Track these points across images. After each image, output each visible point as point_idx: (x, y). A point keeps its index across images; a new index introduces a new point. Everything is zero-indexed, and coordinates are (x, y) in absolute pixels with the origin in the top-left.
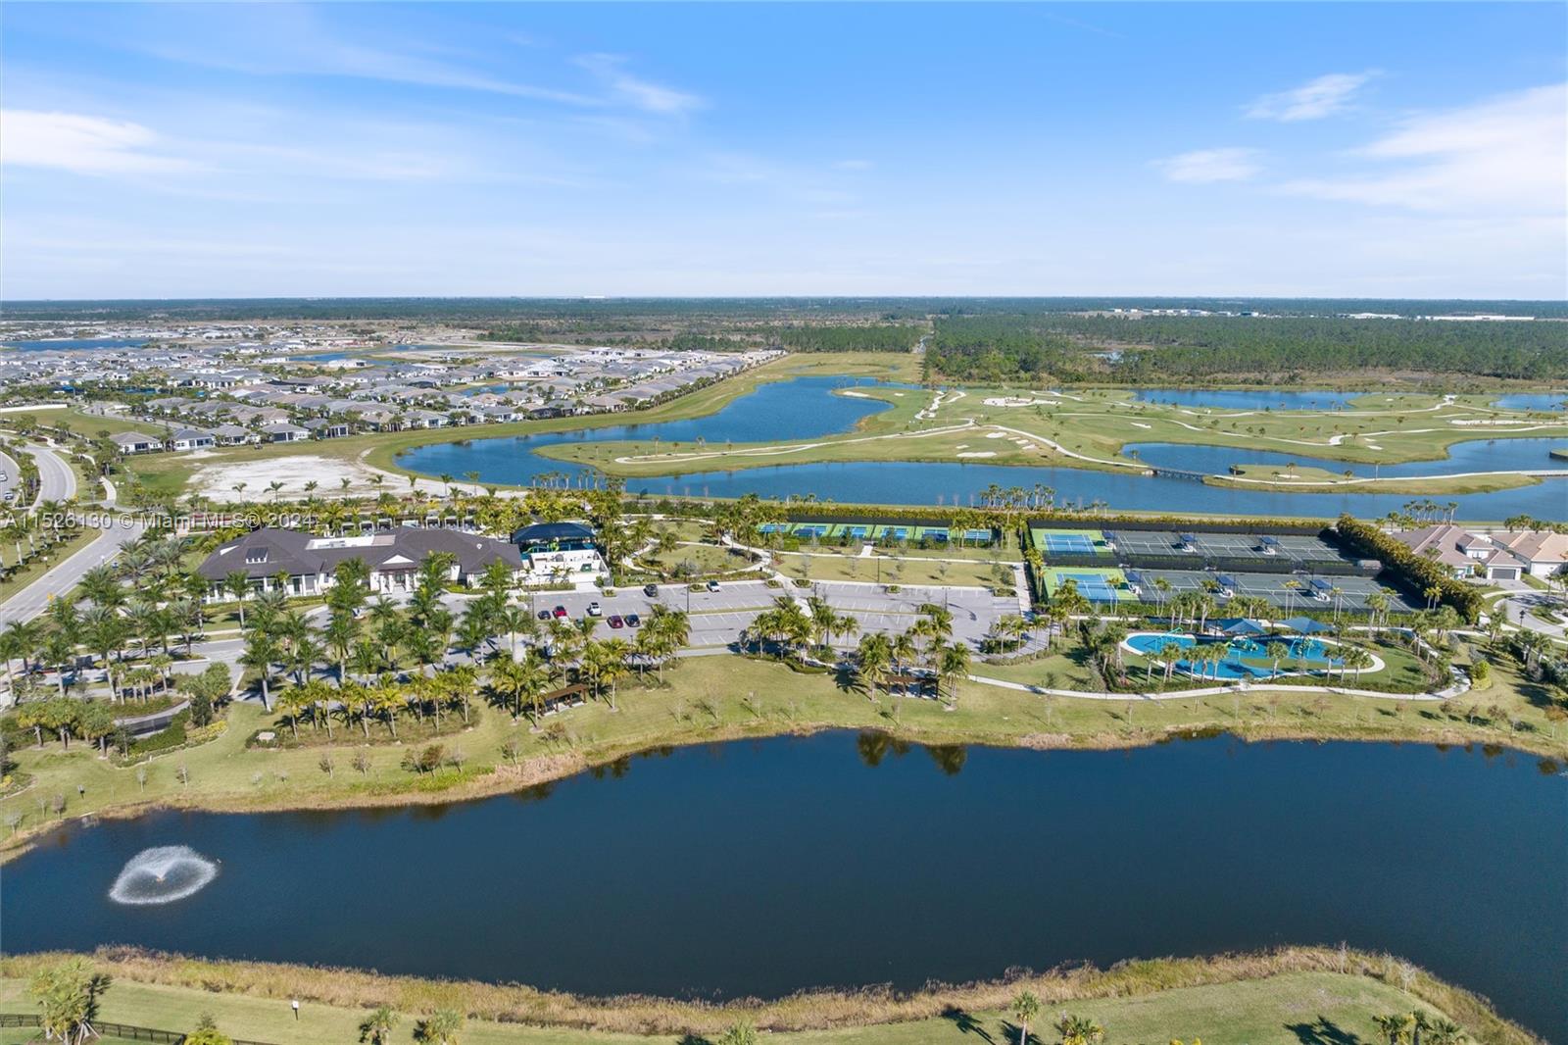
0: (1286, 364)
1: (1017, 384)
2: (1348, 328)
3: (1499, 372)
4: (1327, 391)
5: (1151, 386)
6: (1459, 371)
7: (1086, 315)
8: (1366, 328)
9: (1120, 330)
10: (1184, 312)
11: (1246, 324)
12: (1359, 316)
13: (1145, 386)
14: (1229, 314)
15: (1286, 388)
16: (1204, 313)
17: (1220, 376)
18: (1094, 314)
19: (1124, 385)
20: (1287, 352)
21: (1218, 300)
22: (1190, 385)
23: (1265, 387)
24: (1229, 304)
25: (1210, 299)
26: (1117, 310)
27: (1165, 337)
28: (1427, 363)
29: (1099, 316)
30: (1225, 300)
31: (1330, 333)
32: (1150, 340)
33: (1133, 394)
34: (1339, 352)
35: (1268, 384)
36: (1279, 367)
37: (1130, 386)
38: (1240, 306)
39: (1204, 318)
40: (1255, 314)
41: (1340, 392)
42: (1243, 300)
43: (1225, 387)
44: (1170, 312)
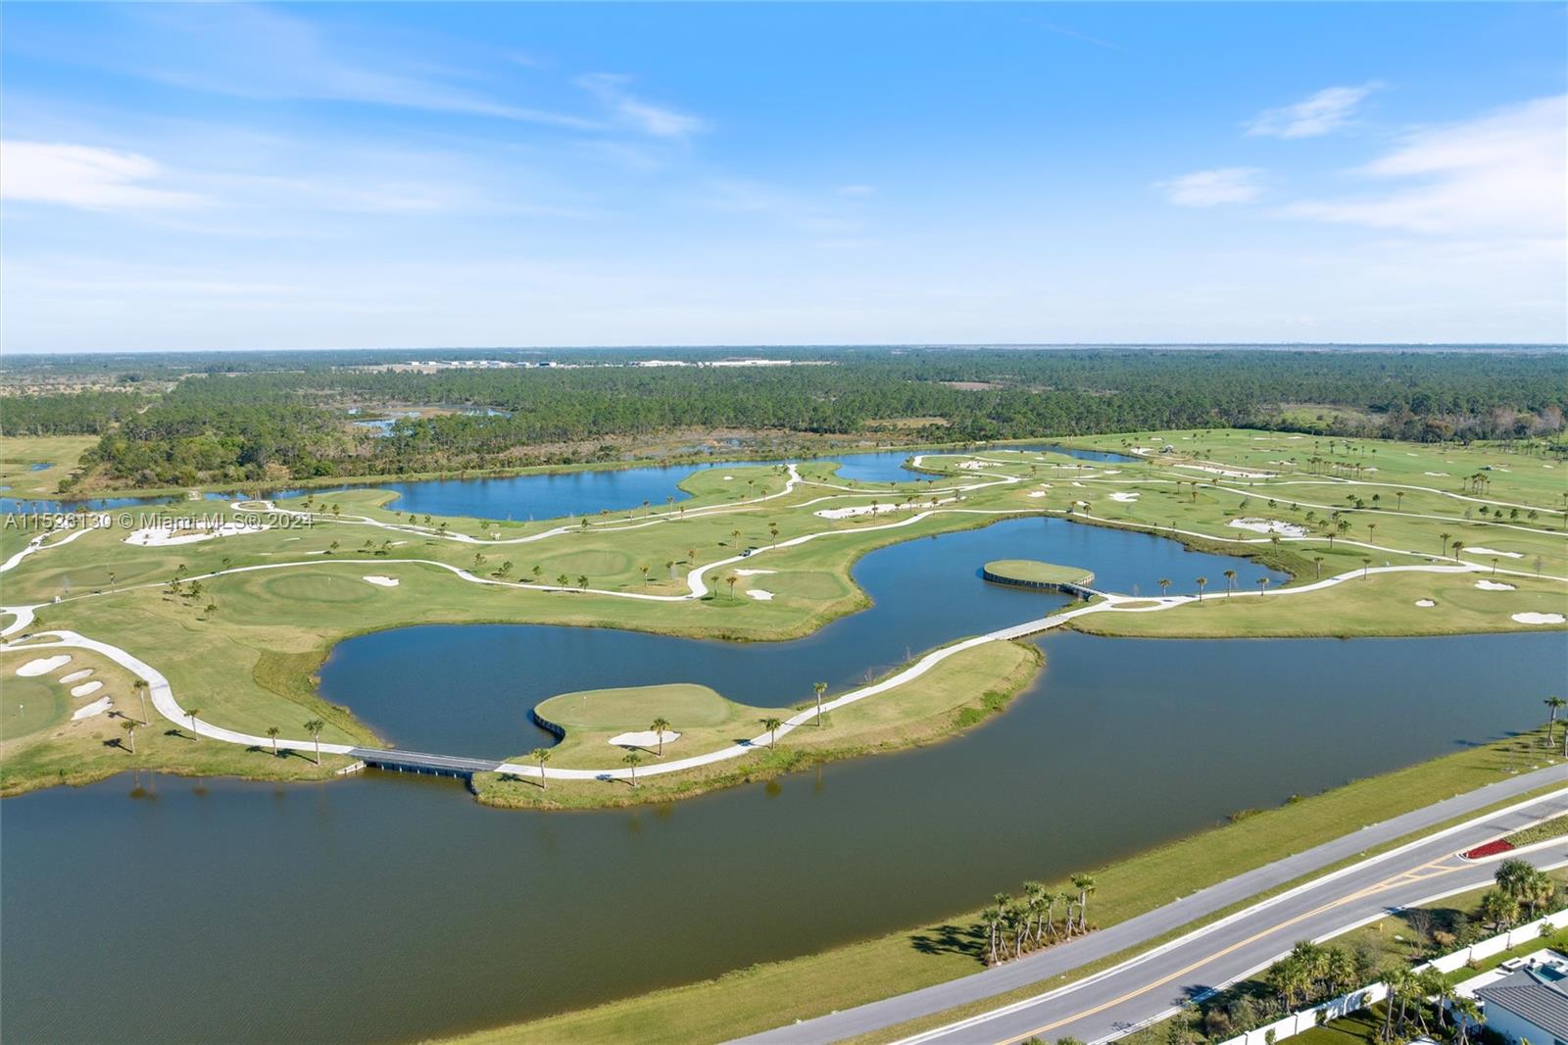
0: (595, 429)
1: (221, 487)
2: (647, 379)
3: (815, 425)
4: (648, 467)
5: (424, 476)
6: (774, 426)
7: (375, 369)
8: (663, 378)
9: (409, 388)
10: (484, 363)
11: (545, 377)
12: (648, 364)
13: (416, 476)
14: (528, 364)
15: (600, 466)
16: (504, 365)
17: (517, 452)
18: (384, 368)
19: (386, 478)
20: (593, 412)
21: (518, 350)
22: (477, 472)
23: (573, 467)
24: (528, 355)
25: (509, 350)
26: (414, 363)
27: (457, 395)
28: (741, 417)
29: (390, 371)
30: (524, 350)
31: (629, 385)
32: (440, 401)
33: (393, 495)
34: (649, 411)
35: (578, 462)
36: (586, 433)
37: (393, 478)
38: (539, 356)
39: (501, 370)
40: (553, 365)
41: (665, 467)
42: (541, 350)
43: (524, 471)
44: (470, 364)
